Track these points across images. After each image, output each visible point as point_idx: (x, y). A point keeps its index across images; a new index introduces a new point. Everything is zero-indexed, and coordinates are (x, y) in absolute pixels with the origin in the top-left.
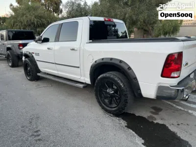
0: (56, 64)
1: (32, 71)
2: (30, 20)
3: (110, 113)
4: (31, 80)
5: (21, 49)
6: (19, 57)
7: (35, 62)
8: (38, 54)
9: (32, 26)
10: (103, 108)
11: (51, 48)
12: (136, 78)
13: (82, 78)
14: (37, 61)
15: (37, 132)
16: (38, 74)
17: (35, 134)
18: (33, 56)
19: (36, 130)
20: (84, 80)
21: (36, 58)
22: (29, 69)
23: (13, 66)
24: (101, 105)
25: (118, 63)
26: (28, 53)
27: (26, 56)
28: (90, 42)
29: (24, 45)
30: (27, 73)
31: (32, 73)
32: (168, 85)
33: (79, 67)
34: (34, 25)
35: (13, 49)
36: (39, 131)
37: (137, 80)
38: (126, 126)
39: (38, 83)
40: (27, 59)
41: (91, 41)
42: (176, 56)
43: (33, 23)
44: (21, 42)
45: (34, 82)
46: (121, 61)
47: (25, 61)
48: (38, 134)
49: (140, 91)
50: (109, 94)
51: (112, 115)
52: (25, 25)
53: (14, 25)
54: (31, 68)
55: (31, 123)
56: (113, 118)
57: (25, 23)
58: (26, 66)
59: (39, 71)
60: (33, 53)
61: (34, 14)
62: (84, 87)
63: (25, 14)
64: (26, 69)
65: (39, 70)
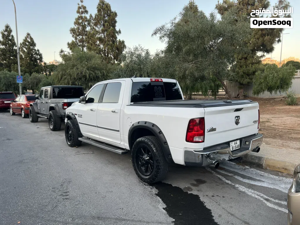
0: (98, 127)
1: (73, 135)
2: (81, 73)
3: (144, 181)
4: (72, 146)
5: (65, 109)
6: (62, 118)
7: (78, 125)
8: (80, 116)
9: (83, 79)
10: (139, 176)
11: (94, 110)
12: (166, 143)
13: (122, 143)
14: (79, 123)
15: (66, 192)
16: (80, 139)
17: (64, 194)
18: (75, 118)
19: (65, 191)
20: (124, 145)
21: (79, 120)
22: (70, 132)
23: (54, 129)
24: (137, 174)
25: (151, 126)
26: (70, 114)
27: (69, 117)
28: (131, 105)
29: (69, 104)
30: (68, 138)
31: (73, 137)
32: (192, 150)
33: (118, 131)
34: (86, 79)
35: (57, 108)
36: (68, 192)
37: (167, 144)
38: (155, 194)
39: (79, 149)
40: (69, 121)
41: (132, 103)
42: (198, 121)
43: (85, 76)
44: (66, 101)
45: (74, 148)
46: (153, 125)
47: (67, 123)
48: (67, 194)
49: (171, 156)
50: (145, 160)
51: (146, 184)
52: (75, 79)
53: (61, 78)
54: (72, 132)
55: (62, 185)
56: (147, 187)
57: (75, 76)
58: (67, 129)
59: (81, 136)
60: (76, 114)
61: (86, 65)
62: (123, 153)
63: (76, 66)
64: (67, 133)
65: (81, 134)
